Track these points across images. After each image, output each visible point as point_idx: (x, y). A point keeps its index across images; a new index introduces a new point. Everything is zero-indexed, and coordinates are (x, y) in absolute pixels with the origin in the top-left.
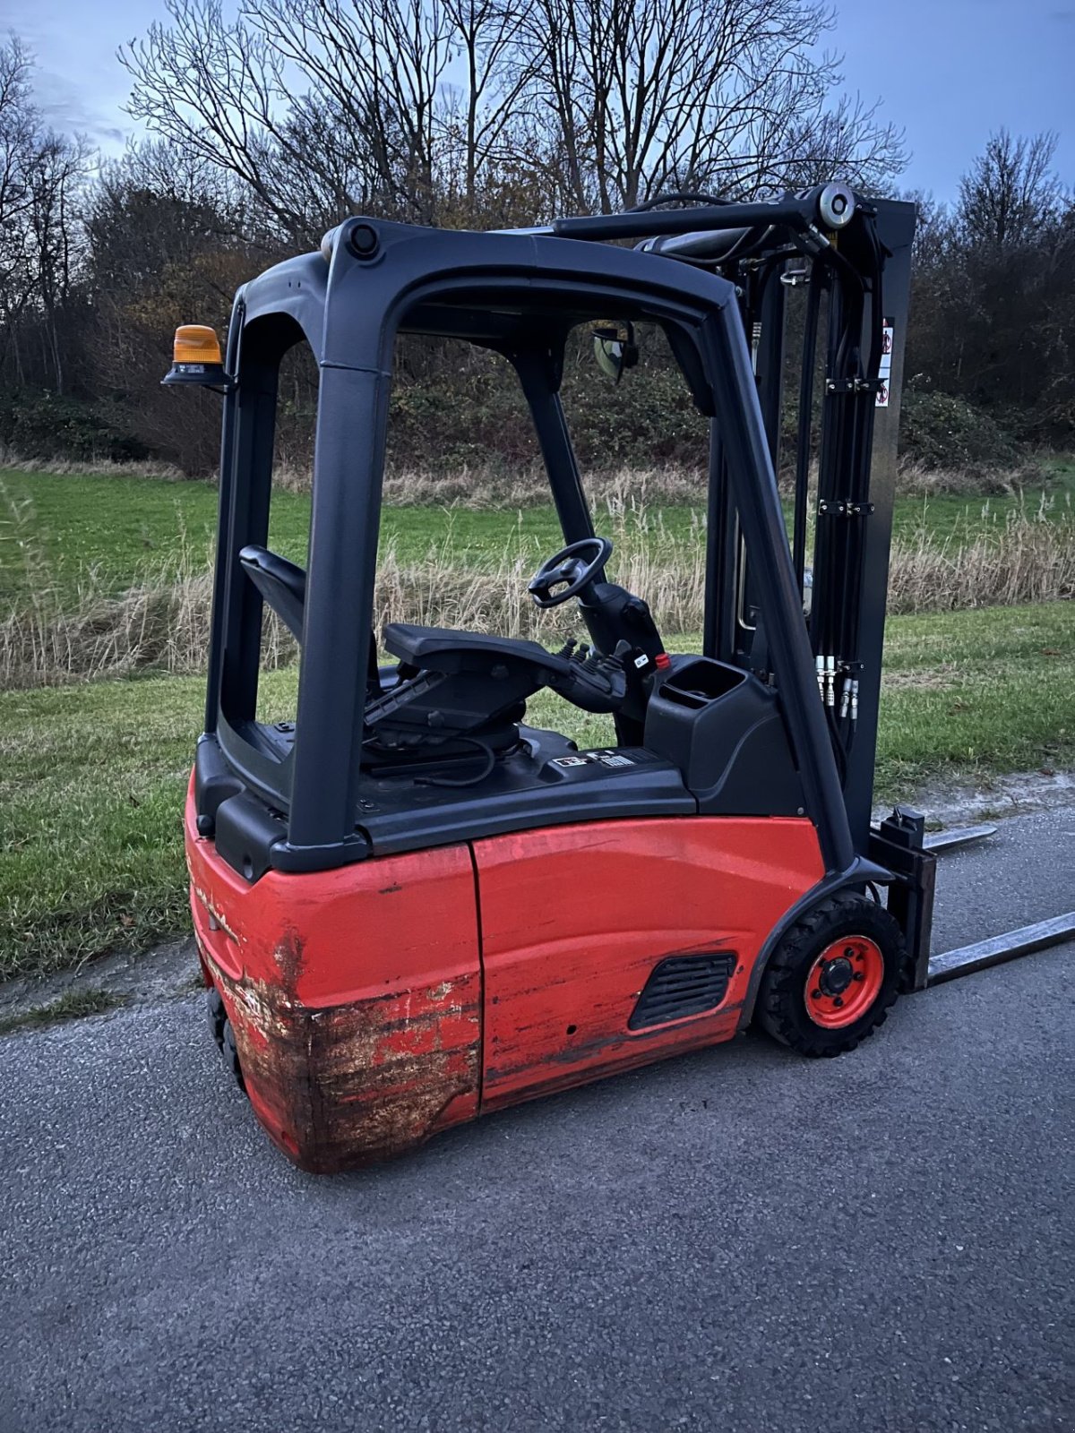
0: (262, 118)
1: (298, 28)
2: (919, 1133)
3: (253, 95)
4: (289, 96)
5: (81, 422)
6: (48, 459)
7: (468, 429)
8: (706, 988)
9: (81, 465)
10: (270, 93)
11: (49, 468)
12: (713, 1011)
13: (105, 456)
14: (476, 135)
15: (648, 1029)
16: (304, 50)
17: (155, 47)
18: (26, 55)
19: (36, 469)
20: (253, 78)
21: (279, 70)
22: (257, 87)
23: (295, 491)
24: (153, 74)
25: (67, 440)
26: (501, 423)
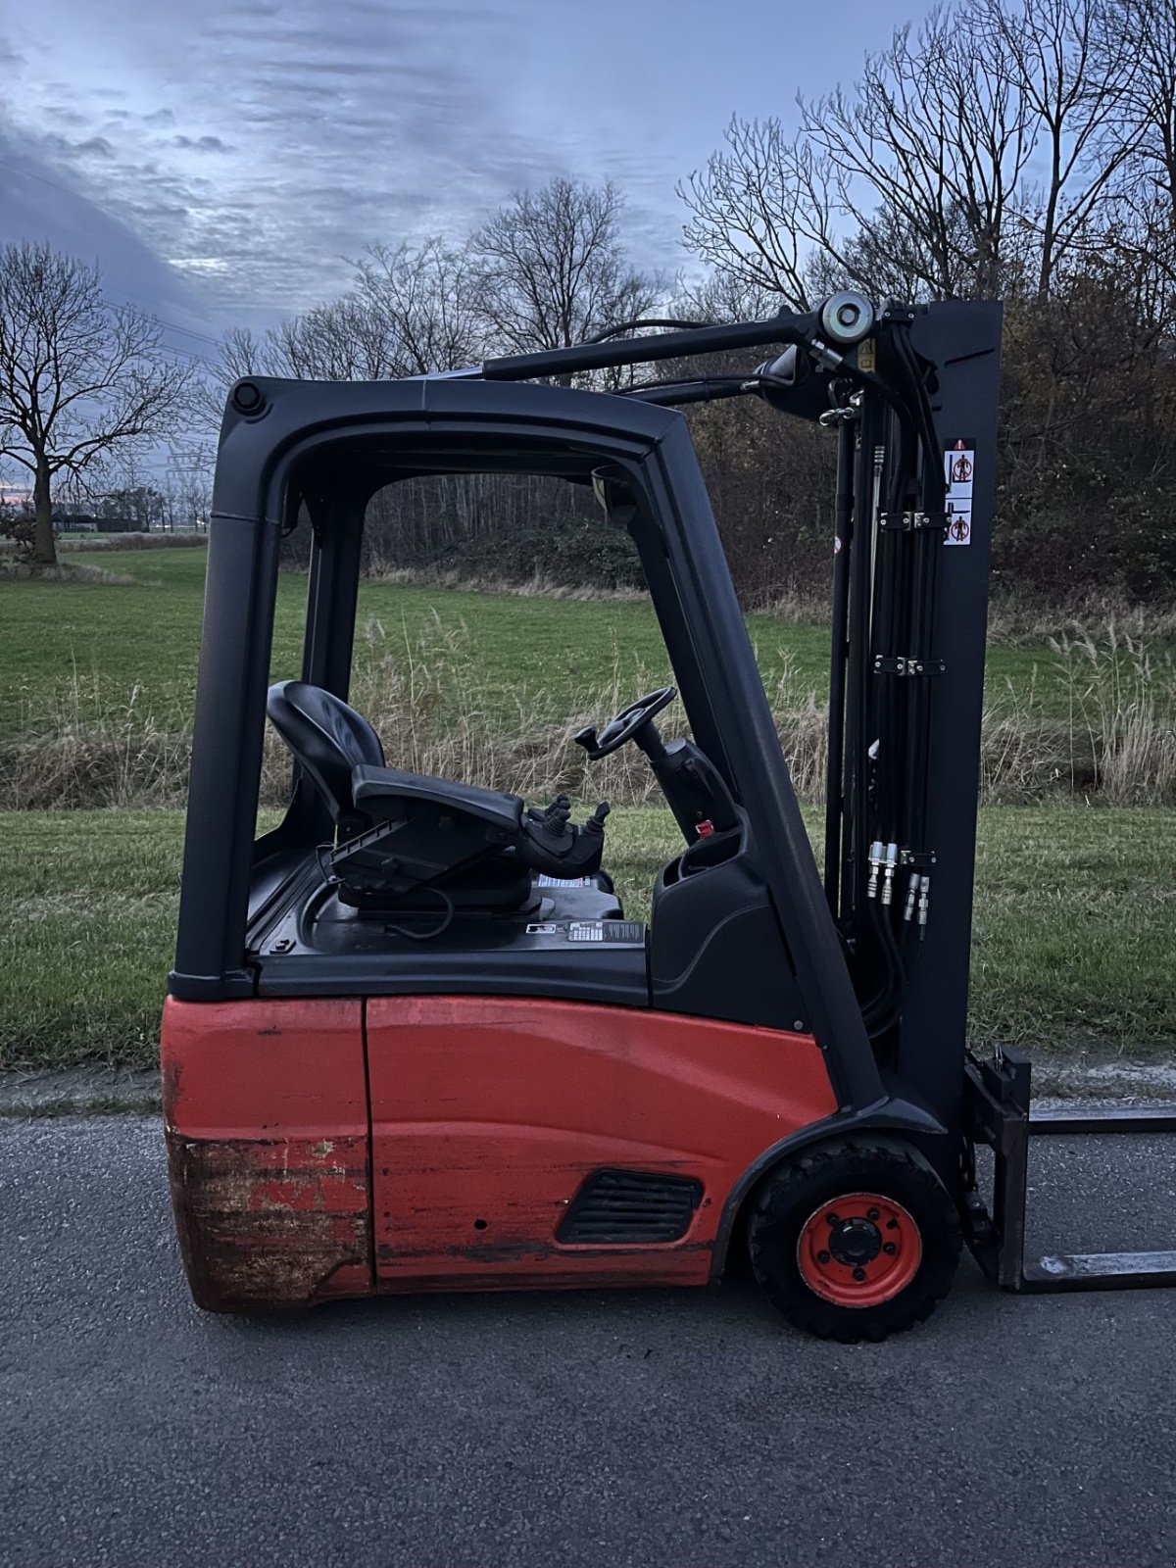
0: (818, 237)
1: (865, 139)
2: (872, 1463)
3: (813, 214)
4: (854, 211)
5: (613, 550)
6: (578, 585)
7: (997, 554)
8: (662, 1216)
9: (605, 592)
10: (830, 210)
11: (576, 594)
12: (672, 1245)
13: (628, 583)
14: (1055, 226)
15: (583, 1247)
16: (870, 161)
17: (713, 176)
18: (618, 198)
19: (564, 595)
20: (813, 197)
21: (844, 186)
22: (817, 206)
23: (796, 621)
24: (710, 206)
25: (598, 568)
26: (1036, 547)
